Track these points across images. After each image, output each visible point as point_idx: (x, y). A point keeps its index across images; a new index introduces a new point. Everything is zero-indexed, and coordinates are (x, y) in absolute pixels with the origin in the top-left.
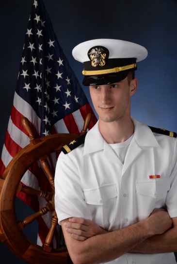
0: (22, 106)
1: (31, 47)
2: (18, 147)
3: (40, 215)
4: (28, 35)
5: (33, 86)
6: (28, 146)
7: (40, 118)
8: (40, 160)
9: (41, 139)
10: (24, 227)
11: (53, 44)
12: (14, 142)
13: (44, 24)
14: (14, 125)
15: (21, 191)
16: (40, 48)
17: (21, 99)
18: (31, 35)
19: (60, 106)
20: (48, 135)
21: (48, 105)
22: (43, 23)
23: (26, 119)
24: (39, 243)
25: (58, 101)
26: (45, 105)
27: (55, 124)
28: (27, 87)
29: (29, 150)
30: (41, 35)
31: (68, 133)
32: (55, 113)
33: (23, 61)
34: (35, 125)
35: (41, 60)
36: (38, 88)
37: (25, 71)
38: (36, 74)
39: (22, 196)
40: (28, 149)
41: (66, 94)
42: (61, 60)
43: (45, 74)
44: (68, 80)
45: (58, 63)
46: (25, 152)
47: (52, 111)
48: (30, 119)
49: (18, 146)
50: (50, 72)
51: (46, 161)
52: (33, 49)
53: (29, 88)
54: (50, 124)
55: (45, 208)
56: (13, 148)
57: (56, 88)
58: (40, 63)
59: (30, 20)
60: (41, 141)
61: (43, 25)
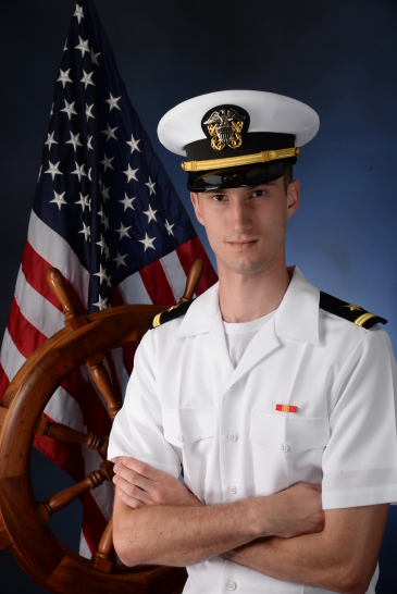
0: (47, 243)
1: (69, 109)
2: (38, 336)
3: (87, 489)
4: (61, 82)
5: (71, 199)
6: (60, 333)
7: (88, 269)
8: (88, 364)
9: (89, 316)
10: (50, 514)
11: (118, 103)
12: (29, 323)
13: (99, 58)
14: (28, 286)
15: (45, 433)
16: (89, 113)
17: (46, 226)
18: (67, 83)
19: (133, 244)
20: (105, 307)
21: (106, 241)
22: (95, 57)
23: (57, 272)
24: (85, 551)
25: (129, 231)
26: (99, 240)
27: (121, 284)
28: (59, 200)
29: (64, 341)
30: (91, 83)
31: (150, 302)
32: (121, 260)
33: (51, 141)
34: (77, 285)
35: (90, 140)
36: (83, 202)
37: (54, 163)
38: (79, 171)
39: (46, 445)
40: (60, 339)
41: (147, 217)
42: (136, 140)
43: (99, 170)
44: (151, 186)
45: (129, 147)
46: (53, 345)
47: (113, 255)
48: (65, 273)
49: (37, 333)
50: (110, 166)
51: (101, 368)
52: (72, 115)
53: (64, 202)
54: (109, 284)
55: (99, 472)
56: (27, 337)
57: (123, 201)
58: (89, 145)
59: (65, 49)
60: (89, 322)
61: (96, 62)
